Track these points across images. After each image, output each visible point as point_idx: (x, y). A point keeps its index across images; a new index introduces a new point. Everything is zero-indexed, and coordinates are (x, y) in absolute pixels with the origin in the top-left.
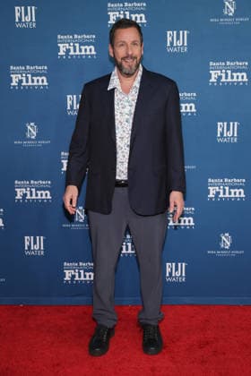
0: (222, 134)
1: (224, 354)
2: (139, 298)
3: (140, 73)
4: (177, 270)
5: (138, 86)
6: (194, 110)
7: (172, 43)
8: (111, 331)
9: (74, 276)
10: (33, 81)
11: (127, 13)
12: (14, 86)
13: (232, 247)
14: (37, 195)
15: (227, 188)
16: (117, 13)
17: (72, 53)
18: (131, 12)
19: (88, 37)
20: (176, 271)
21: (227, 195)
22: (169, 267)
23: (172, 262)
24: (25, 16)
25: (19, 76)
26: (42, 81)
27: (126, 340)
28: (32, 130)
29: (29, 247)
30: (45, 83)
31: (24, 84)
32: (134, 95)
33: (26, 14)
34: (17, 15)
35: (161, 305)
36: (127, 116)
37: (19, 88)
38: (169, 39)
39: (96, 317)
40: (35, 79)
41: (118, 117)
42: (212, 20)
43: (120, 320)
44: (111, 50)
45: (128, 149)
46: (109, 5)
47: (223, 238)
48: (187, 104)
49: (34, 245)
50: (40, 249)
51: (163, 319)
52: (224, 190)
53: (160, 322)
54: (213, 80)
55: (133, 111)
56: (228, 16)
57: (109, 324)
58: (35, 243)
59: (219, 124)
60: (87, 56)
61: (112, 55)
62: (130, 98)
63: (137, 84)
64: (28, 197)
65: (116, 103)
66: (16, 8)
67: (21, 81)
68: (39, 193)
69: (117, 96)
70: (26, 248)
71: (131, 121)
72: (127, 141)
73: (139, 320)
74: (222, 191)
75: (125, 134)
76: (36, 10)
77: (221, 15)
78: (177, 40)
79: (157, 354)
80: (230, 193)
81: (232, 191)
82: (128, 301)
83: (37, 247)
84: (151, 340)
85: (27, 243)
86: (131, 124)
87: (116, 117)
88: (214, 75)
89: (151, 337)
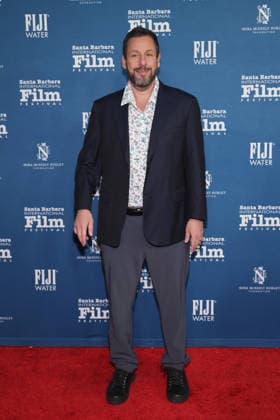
0: (255, 155)
1: (258, 403)
2: (161, 340)
3: (157, 87)
4: (204, 307)
5: (155, 101)
6: (224, 129)
7: (199, 55)
8: (131, 376)
9: (89, 315)
10: (44, 97)
11: (150, 21)
12: (24, 103)
13: (267, 283)
14: (48, 223)
15: (261, 216)
16: (139, 22)
17: (88, 65)
18: (154, 21)
19: (106, 48)
20: (203, 309)
21: (261, 224)
22: (196, 304)
23: (199, 299)
24: (37, 24)
25: (30, 91)
26: (54, 97)
27: (148, 387)
28: (44, 151)
29: (40, 281)
30: (59, 99)
31: (35, 99)
32: (150, 112)
33: (37, 22)
34: (28, 23)
35: (186, 347)
36: (143, 136)
37: (30, 104)
38: (196, 50)
39: (114, 361)
40: (47, 94)
41: (132, 136)
42: (244, 29)
43: (141, 363)
44: (124, 62)
45: (144, 172)
46: (130, 12)
47: (257, 272)
48: (216, 123)
49: (46, 279)
50: (51, 284)
51: (189, 363)
52: (258, 219)
53: (186, 366)
54: (245, 95)
55: (150, 129)
56: (262, 25)
57: (129, 368)
58: (46, 277)
59: (252, 144)
60: (105, 69)
61: (125, 67)
62: (147, 115)
63: (153, 99)
64: (39, 226)
65: (130, 120)
66: (27, 16)
67: (31, 97)
68: (51, 221)
69: (132, 113)
70: (37, 283)
71: (147, 140)
72: (143, 162)
73: (163, 364)
74: (255, 220)
75: (141, 155)
76: (48, 19)
77: (254, 23)
78: (205, 51)
79: (183, 402)
80: (264, 222)
81: (267, 219)
82: (150, 343)
83: (48, 282)
84: (177, 386)
85: (37, 277)
86: (147, 144)
87: (130, 137)
88: (246, 91)
89: (176, 383)
